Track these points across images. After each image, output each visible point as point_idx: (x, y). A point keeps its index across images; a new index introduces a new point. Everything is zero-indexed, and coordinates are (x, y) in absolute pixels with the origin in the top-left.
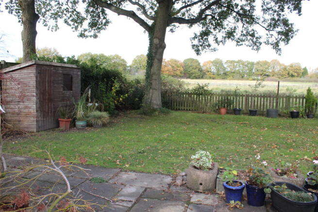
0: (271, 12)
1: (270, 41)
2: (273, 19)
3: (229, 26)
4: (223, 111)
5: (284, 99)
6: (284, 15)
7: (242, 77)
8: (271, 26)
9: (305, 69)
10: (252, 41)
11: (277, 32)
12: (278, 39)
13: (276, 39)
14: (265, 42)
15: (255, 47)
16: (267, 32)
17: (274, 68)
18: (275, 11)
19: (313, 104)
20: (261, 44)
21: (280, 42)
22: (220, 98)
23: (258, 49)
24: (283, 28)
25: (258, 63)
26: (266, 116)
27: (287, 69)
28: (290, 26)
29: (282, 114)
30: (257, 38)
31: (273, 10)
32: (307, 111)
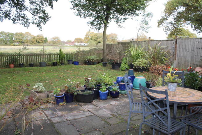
0: (35, 4)
1: (35, 22)
2: (36, 9)
3: (5, 9)
4: (12, 66)
5: (48, 56)
6: (43, 8)
7: (6, 43)
8: (35, 13)
9: (46, 38)
10: (23, 21)
11: (39, 17)
12: (40, 21)
13: (39, 21)
14: (32, 22)
15: (26, 25)
16: (33, 16)
17: (27, 37)
18: (38, 5)
19: (63, 58)
20: (29, 23)
21: (41, 23)
22: (8, 58)
23: (28, 26)
24: (43, 15)
25: (16, 34)
26: (39, 67)
27: (35, 38)
28: (46, 14)
29: (48, 65)
30: (27, 19)
31: (36, 3)
32: (60, 62)
